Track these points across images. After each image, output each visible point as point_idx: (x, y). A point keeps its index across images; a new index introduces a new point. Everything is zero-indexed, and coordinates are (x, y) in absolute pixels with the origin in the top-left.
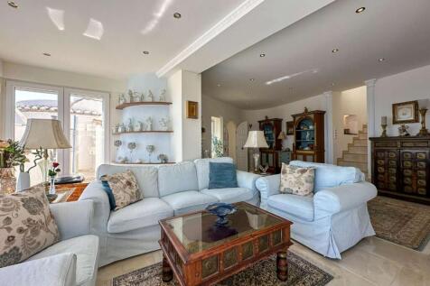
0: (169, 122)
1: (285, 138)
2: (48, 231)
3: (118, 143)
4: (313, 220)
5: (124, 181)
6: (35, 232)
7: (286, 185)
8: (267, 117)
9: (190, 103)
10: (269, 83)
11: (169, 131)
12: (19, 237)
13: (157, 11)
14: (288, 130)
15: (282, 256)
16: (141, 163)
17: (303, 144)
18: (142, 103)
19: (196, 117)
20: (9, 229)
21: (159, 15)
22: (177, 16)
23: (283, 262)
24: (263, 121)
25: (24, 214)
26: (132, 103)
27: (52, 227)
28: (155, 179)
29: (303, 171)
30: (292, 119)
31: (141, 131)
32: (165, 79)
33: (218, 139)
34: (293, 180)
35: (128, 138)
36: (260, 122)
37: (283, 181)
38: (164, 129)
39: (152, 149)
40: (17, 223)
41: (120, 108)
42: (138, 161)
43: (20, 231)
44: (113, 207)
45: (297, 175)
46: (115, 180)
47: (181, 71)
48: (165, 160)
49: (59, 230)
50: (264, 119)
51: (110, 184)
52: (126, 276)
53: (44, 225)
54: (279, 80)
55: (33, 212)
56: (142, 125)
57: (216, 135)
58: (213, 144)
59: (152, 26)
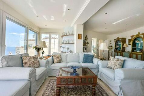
0: (73, 41)
1: (128, 46)
2: (37, 64)
3: (61, 47)
4: (114, 80)
5: (57, 57)
6: (34, 64)
7: (109, 65)
8: (118, 37)
9: (79, 34)
10: (114, 23)
11: (73, 43)
12: (31, 64)
13: (64, 10)
14: (129, 43)
15: (93, 88)
16: (65, 53)
17: (137, 49)
18: (67, 35)
19: (81, 39)
20: (30, 62)
21: (65, 11)
22: (69, 10)
23: (93, 90)
24: (116, 39)
25: (33, 60)
26: (64, 35)
27: (38, 64)
28: (66, 57)
29: (118, 60)
30: (130, 38)
31: (66, 44)
32: (73, 28)
33: (95, 46)
34: (113, 63)
35: (63, 45)
36: (115, 39)
37: (109, 63)
38: (72, 43)
39: (68, 49)
40: (31, 62)
41: (62, 37)
42: (64, 52)
43: (32, 63)
44: (53, 63)
45: (114, 61)
46: (55, 56)
47: (76, 25)
48: (71, 52)
49: (39, 65)
50: (117, 38)
51: (53, 57)
52: (53, 80)
53: (36, 63)
54: (119, 21)
55: (35, 60)
56: (66, 42)
57: (94, 45)
58: (92, 48)
59: (64, 14)
